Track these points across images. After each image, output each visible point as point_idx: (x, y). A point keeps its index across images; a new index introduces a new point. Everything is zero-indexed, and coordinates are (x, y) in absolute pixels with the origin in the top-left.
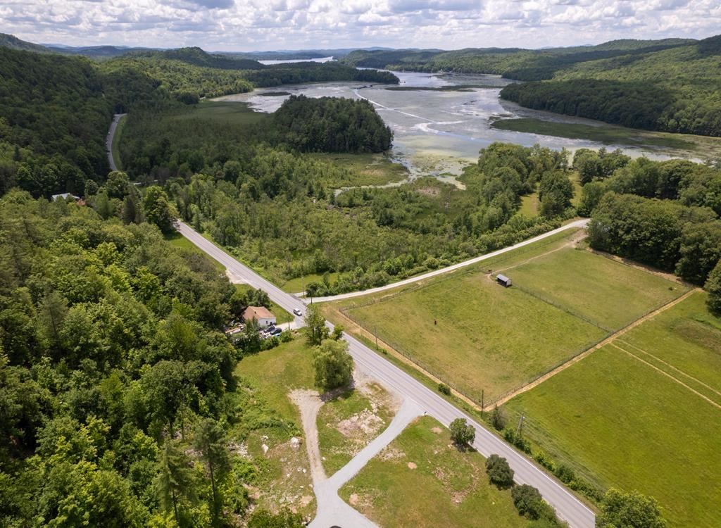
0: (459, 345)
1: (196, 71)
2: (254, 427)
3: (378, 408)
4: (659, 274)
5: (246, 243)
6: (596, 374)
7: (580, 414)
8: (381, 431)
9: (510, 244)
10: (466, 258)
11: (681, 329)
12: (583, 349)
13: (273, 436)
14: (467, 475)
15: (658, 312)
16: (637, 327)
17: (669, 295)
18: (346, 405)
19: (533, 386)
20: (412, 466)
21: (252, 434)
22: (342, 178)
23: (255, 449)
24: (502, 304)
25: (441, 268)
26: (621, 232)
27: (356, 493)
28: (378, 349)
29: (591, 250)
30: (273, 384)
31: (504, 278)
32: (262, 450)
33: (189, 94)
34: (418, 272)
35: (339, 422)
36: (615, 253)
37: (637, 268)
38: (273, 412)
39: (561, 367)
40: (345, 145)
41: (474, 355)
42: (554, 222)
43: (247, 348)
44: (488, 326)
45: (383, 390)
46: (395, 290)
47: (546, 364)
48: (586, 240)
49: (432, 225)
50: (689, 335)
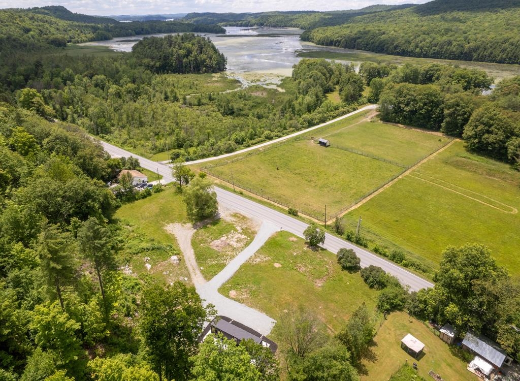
0: (298, 185)
1: (62, 23)
2: (136, 252)
3: (242, 229)
4: (430, 132)
5: (116, 132)
6: (403, 194)
7: (397, 219)
8: (247, 244)
9: (323, 121)
10: (293, 131)
11: (453, 162)
12: (390, 179)
13: (154, 257)
14: (323, 266)
15: (435, 154)
16: (423, 164)
17: (440, 144)
18: (214, 230)
19: (359, 205)
20: (277, 265)
21: (135, 257)
22: (191, 88)
23: (140, 267)
24: (325, 157)
25: (276, 139)
26: (403, 106)
27: (234, 289)
28: (235, 192)
29: (382, 122)
30: (150, 222)
31: (325, 141)
32: (146, 269)
33: (58, 39)
34: (258, 142)
35: (211, 242)
36: (398, 122)
37: (416, 130)
38: (153, 240)
39: (377, 192)
40: (190, 67)
41: (311, 190)
42: (353, 106)
43: (124, 198)
44: (317, 171)
45: (244, 217)
46: (242, 154)
47: (366, 191)
48: (377, 116)
49: (264, 112)
50: (458, 165)
